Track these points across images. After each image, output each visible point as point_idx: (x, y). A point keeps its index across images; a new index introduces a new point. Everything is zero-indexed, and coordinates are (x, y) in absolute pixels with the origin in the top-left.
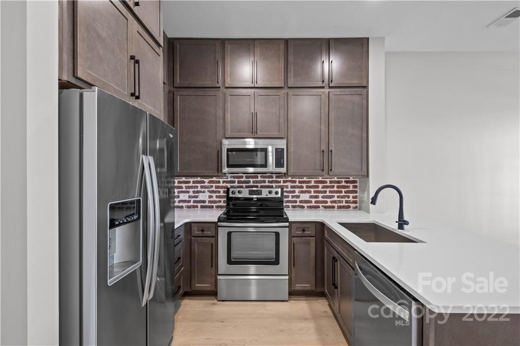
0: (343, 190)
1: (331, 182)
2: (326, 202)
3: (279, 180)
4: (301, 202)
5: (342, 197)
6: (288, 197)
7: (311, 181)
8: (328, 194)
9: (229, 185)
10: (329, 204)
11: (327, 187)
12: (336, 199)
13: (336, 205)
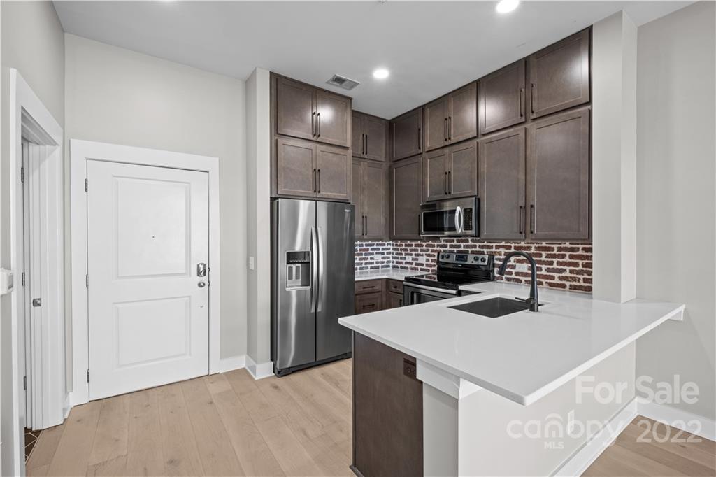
0: (580, 262)
1: (560, 249)
2: (553, 278)
3: (491, 245)
4: (517, 274)
5: (578, 272)
7: (531, 247)
8: (555, 266)
9: (442, 249)
10: (557, 281)
11: (554, 256)
12: (567, 274)
13: (568, 284)
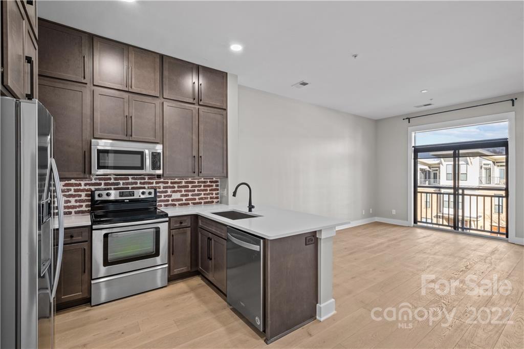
0: (208, 188)
1: (199, 182)
2: (195, 199)
3: (152, 181)
4: (173, 200)
5: (208, 194)
6: (161, 196)
7: (182, 182)
8: (196, 192)
9: (93, 188)
10: (197, 201)
12: (202, 196)
13: (203, 201)
